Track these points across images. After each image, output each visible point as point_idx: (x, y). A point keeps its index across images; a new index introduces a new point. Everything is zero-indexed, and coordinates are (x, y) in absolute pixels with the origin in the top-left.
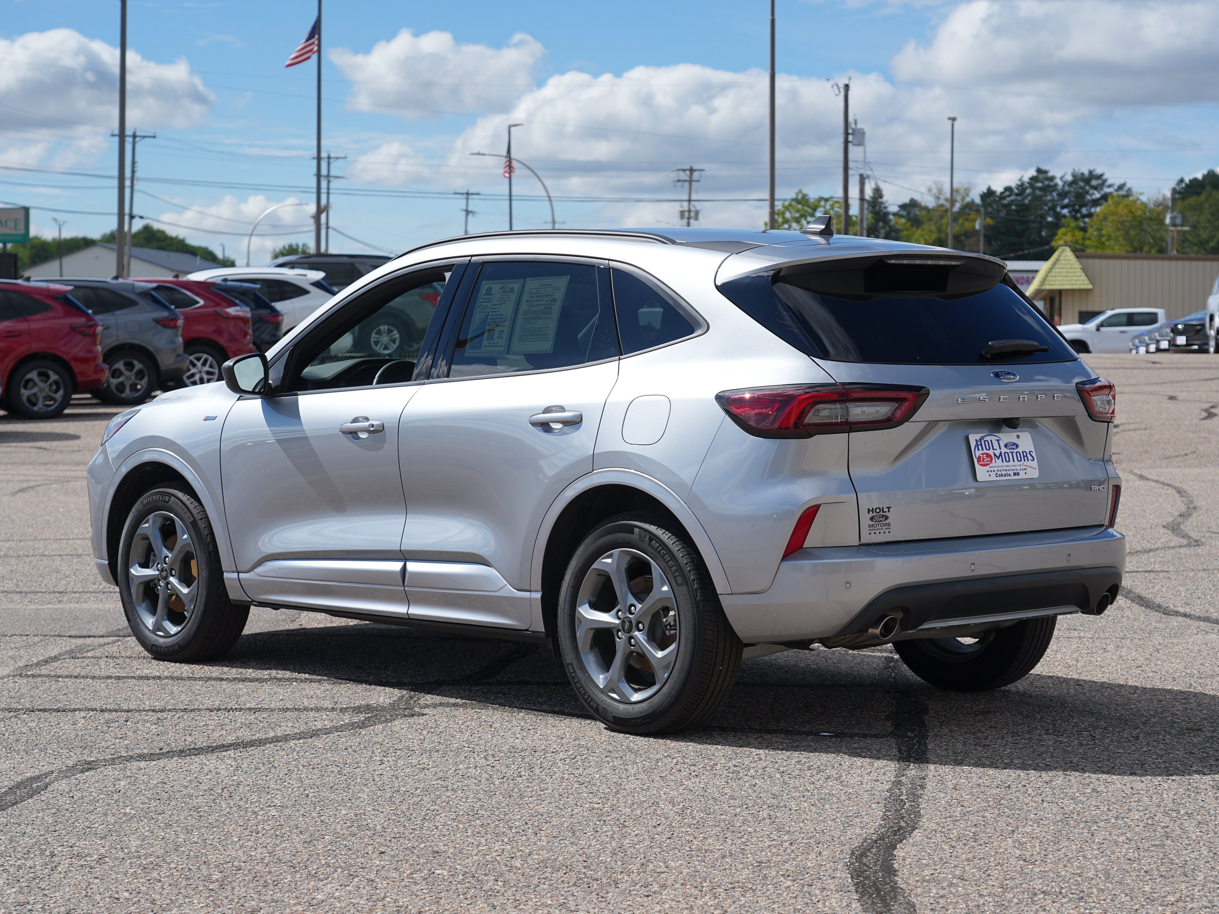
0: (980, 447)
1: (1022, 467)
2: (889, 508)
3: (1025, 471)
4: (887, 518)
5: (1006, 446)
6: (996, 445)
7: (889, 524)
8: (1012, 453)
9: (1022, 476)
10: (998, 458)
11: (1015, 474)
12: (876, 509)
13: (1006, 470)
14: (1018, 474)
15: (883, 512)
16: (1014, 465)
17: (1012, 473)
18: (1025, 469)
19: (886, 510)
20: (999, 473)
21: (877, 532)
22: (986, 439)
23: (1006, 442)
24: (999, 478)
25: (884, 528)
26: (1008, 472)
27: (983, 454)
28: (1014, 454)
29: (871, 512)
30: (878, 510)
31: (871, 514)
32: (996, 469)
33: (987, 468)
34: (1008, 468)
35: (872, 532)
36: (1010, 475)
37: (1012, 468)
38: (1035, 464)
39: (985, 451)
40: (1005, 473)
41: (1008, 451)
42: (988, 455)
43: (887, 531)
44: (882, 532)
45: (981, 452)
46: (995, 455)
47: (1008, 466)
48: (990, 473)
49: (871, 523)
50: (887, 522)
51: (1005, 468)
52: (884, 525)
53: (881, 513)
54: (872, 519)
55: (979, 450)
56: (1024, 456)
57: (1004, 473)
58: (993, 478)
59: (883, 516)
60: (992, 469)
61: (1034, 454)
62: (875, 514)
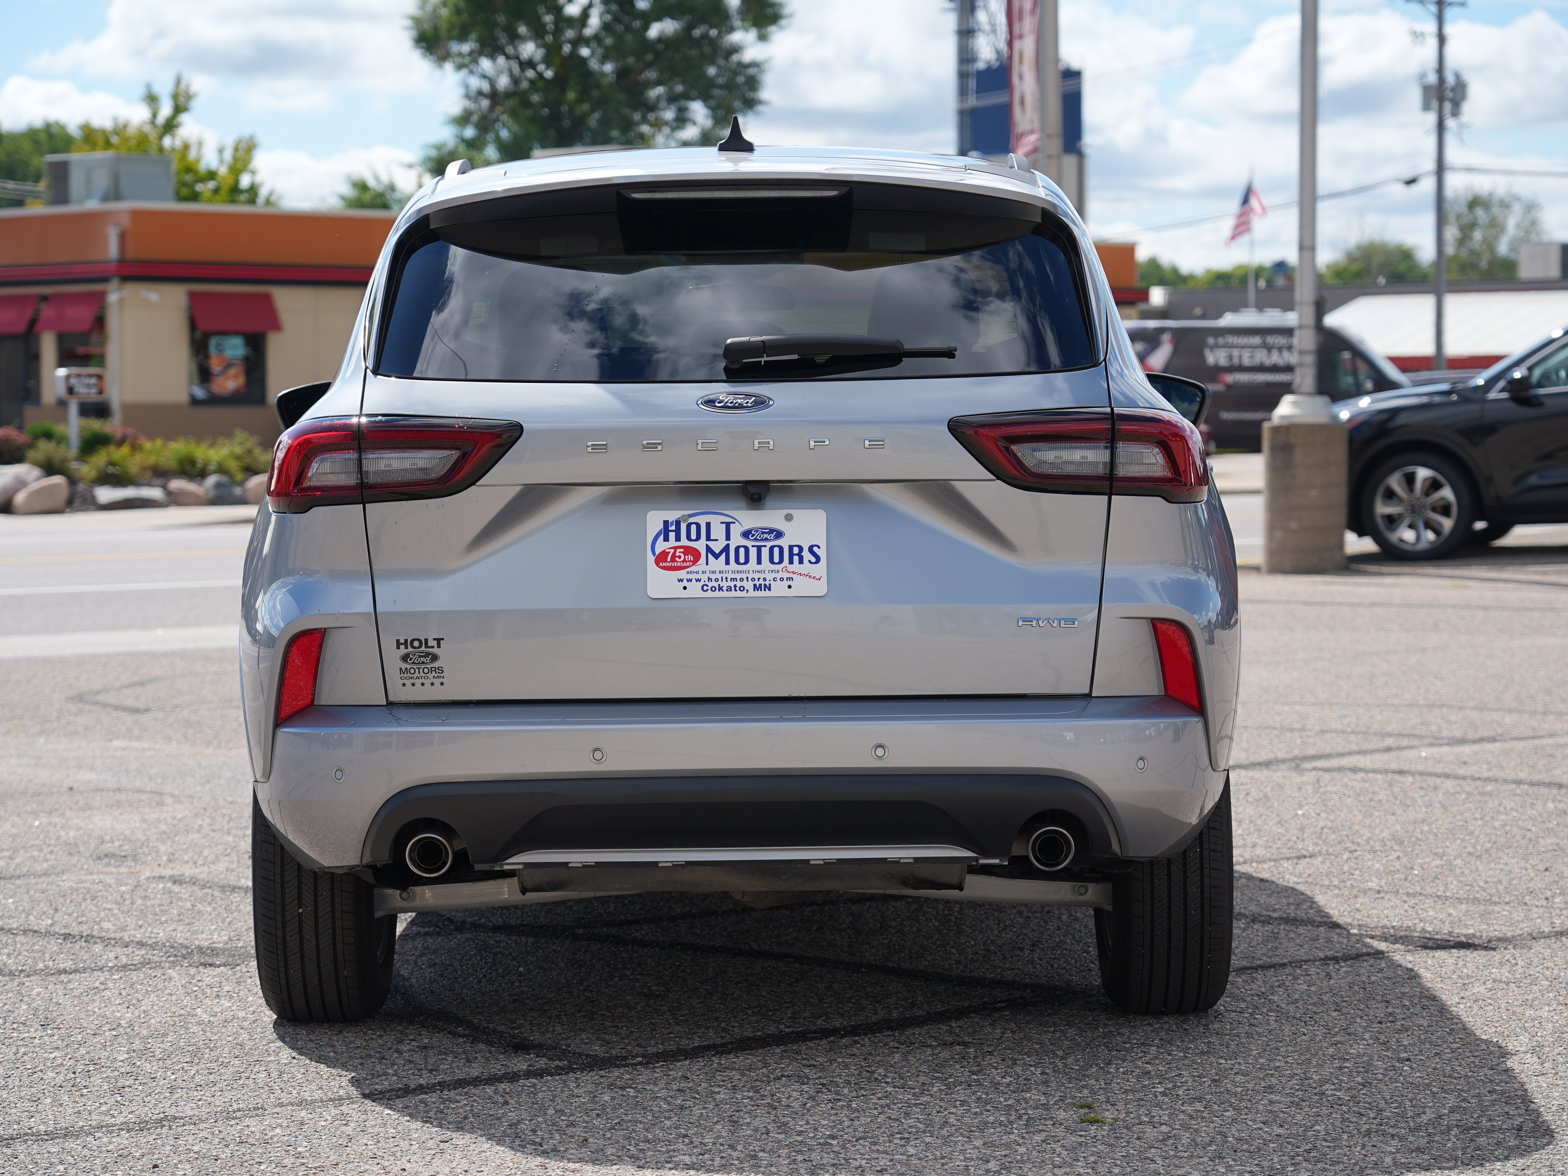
0: (672, 534)
1: (780, 576)
2: (439, 640)
3: (787, 583)
4: (435, 658)
5: (747, 533)
6: (718, 531)
7: (440, 670)
8: (759, 548)
9: (778, 591)
10: (717, 556)
11: (757, 588)
12: (413, 641)
13: (734, 579)
14: (768, 588)
15: (427, 646)
16: (760, 570)
17: (749, 585)
18: (791, 579)
19: (435, 643)
20: (712, 584)
21: (418, 682)
22: (693, 519)
23: (746, 527)
24: (709, 594)
25: (429, 675)
26: (739, 584)
27: (675, 548)
28: (765, 550)
29: (402, 647)
30: (416, 644)
31: (403, 651)
32: (704, 577)
33: (682, 574)
34: (739, 576)
35: (408, 683)
36: (742, 589)
37: (752, 576)
38: (821, 569)
39: (684, 542)
40: (731, 584)
41: (749, 544)
42: (691, 551)
43: (437, 682)
44: (427, 682)
45: (673, 543)
46: (710, 550)
47: (739, 572)
48: (685, 583)
49: (404, 666)
50: (436, 664)
51: (732, 576)
52: (431, 670)
53: (423, 648)
54: (405, 658)
55: (666, 540)
56: (792, 555)
57: (726, 584)
58: (693, 592)
59: (427, 655)
60: (694, 576)
61: (822, 552)
62: (410, 649)
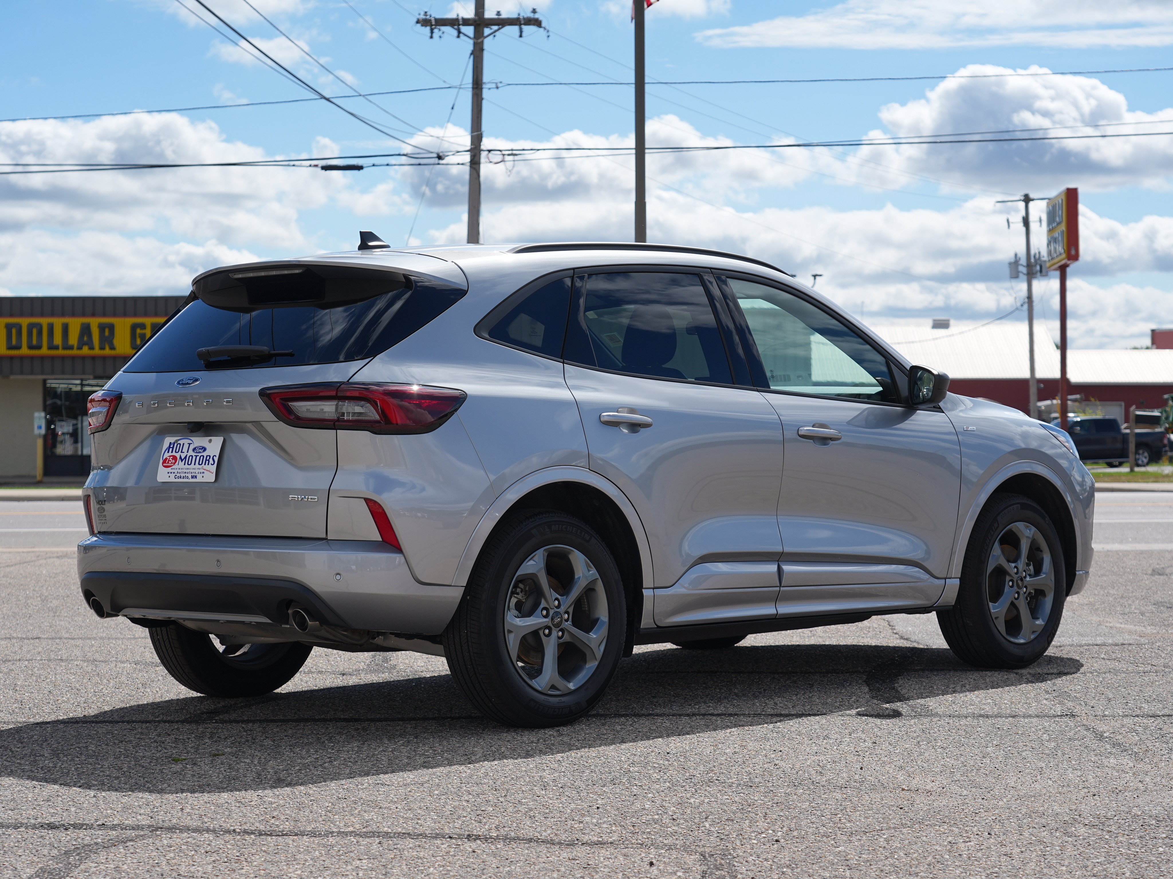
0: (171, 449)
1: (200, 471)
3: (202, 475)
4: (104, 510)
5: (194, 450)
6: (185, 449)
8: (196, 456)
9: (199, 479)
10: (182, 461)
11: (192, 477)
13: (185, 472)
14: (196, 477)
15: (102, 504)
16: (195, 468)
17: (190, 476)
18: (203, 473)
20: (178, 475)
22: (179, 442)
23: (196, 446)
24: (177, 480)
25: (103, 519)
26: (187, 475)
27: (170, 456)
28: (198, 458)
31: (98, 506)
32: (176, 471)
33: (169, 469)
34: (187, 471)
36: (188, 478)
37: (191, 471)
38: (214, 468)
39: (174, 453)
40: (184, 475)
41: (194, 454)
42: (175, 458)
45: (170, 454)
46: (180, 457)
47: (188, 469)
48: (170, 474)
49: (99, 514)
51: (185, 471)
52: (103, 516)
54: (98, 510)
55: (168, 452)
56: (206, 460)
57: (182, 475)
58: (172, 479)
59: (103, 508)
60: (173, 471)
61: (218, 457)
